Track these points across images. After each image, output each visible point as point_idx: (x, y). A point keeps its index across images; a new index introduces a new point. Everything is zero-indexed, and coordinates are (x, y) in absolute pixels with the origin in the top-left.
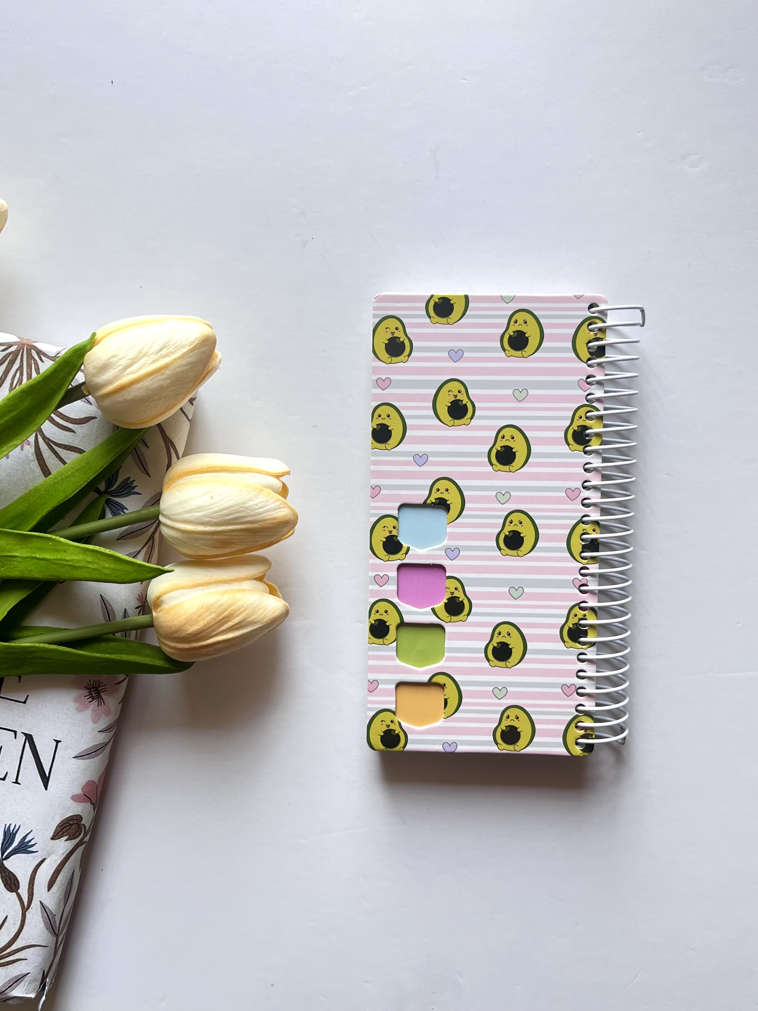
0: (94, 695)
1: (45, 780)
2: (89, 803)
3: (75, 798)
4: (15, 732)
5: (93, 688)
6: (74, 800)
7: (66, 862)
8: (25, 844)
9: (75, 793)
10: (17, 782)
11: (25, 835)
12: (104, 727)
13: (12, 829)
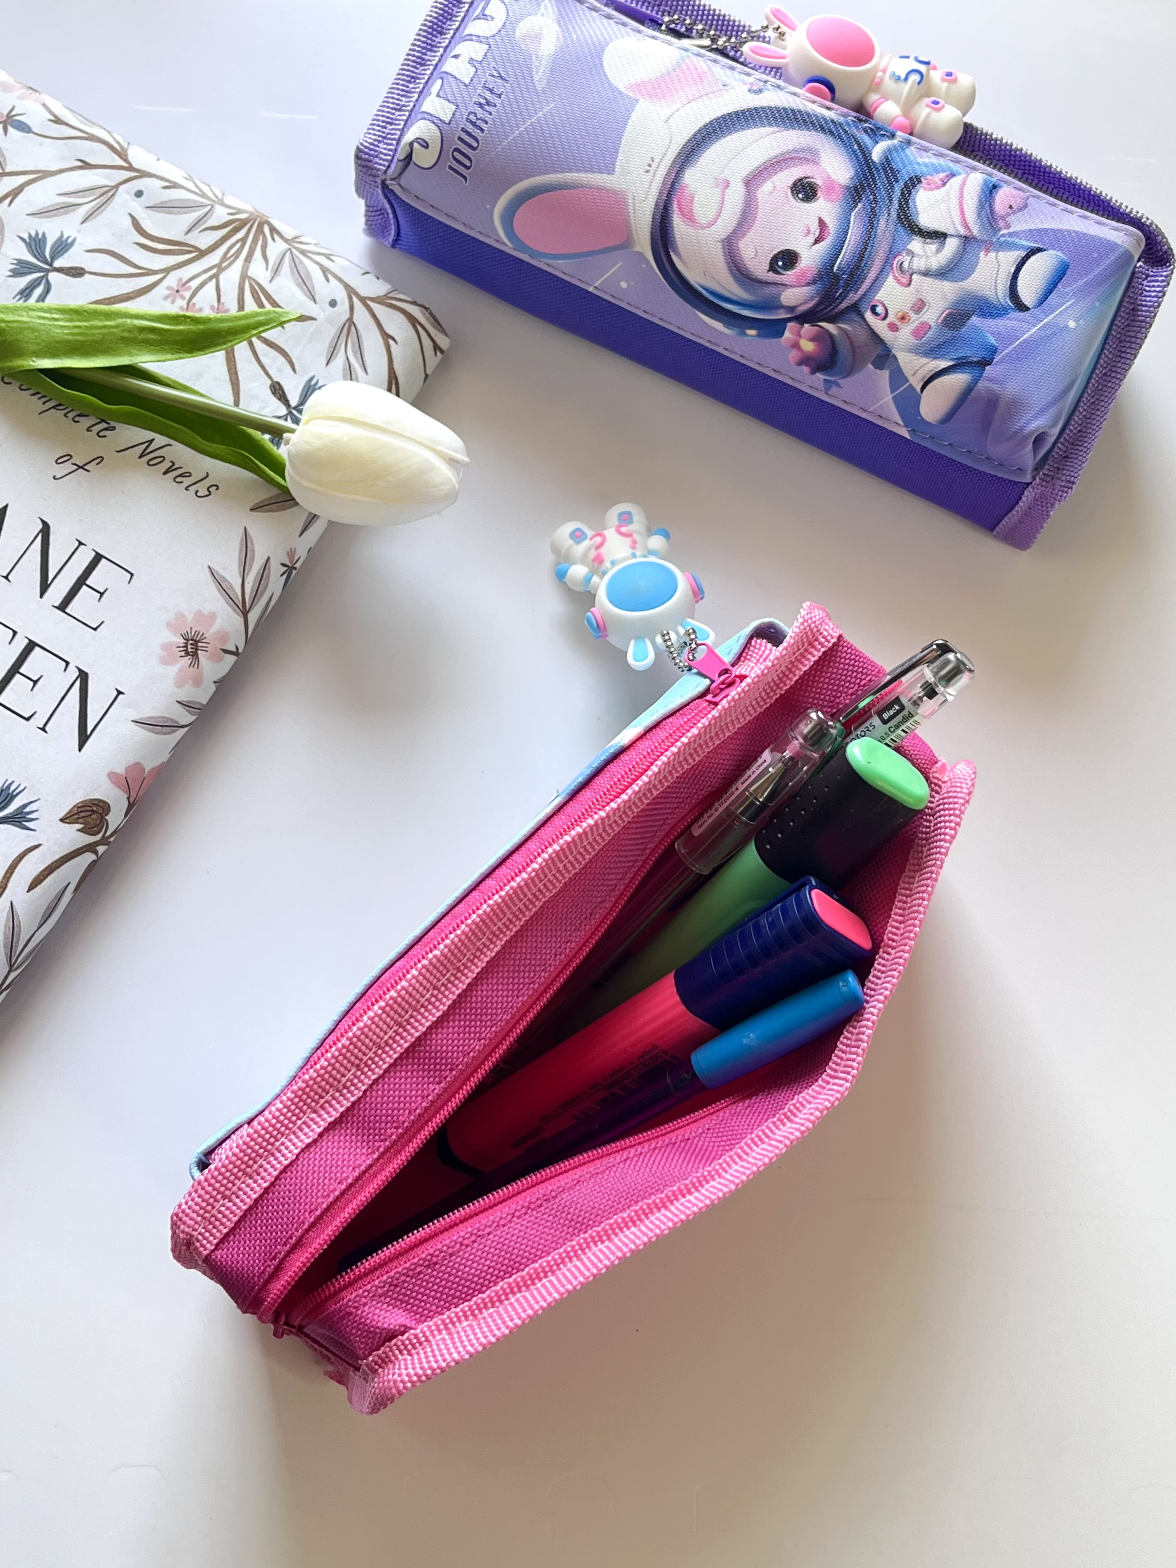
0: (190, 650)
1: (83, 737)
2: (126, 796)
3: (113, 777)
4: (67, 663)
5: (192, 640)
6: (110, 779)
7: (66, 862)
8: (23, 815)
9: (115, 771)
10: (43, 729)
11: (26, 802)
12: (186, 699)
13: (12, 788)
